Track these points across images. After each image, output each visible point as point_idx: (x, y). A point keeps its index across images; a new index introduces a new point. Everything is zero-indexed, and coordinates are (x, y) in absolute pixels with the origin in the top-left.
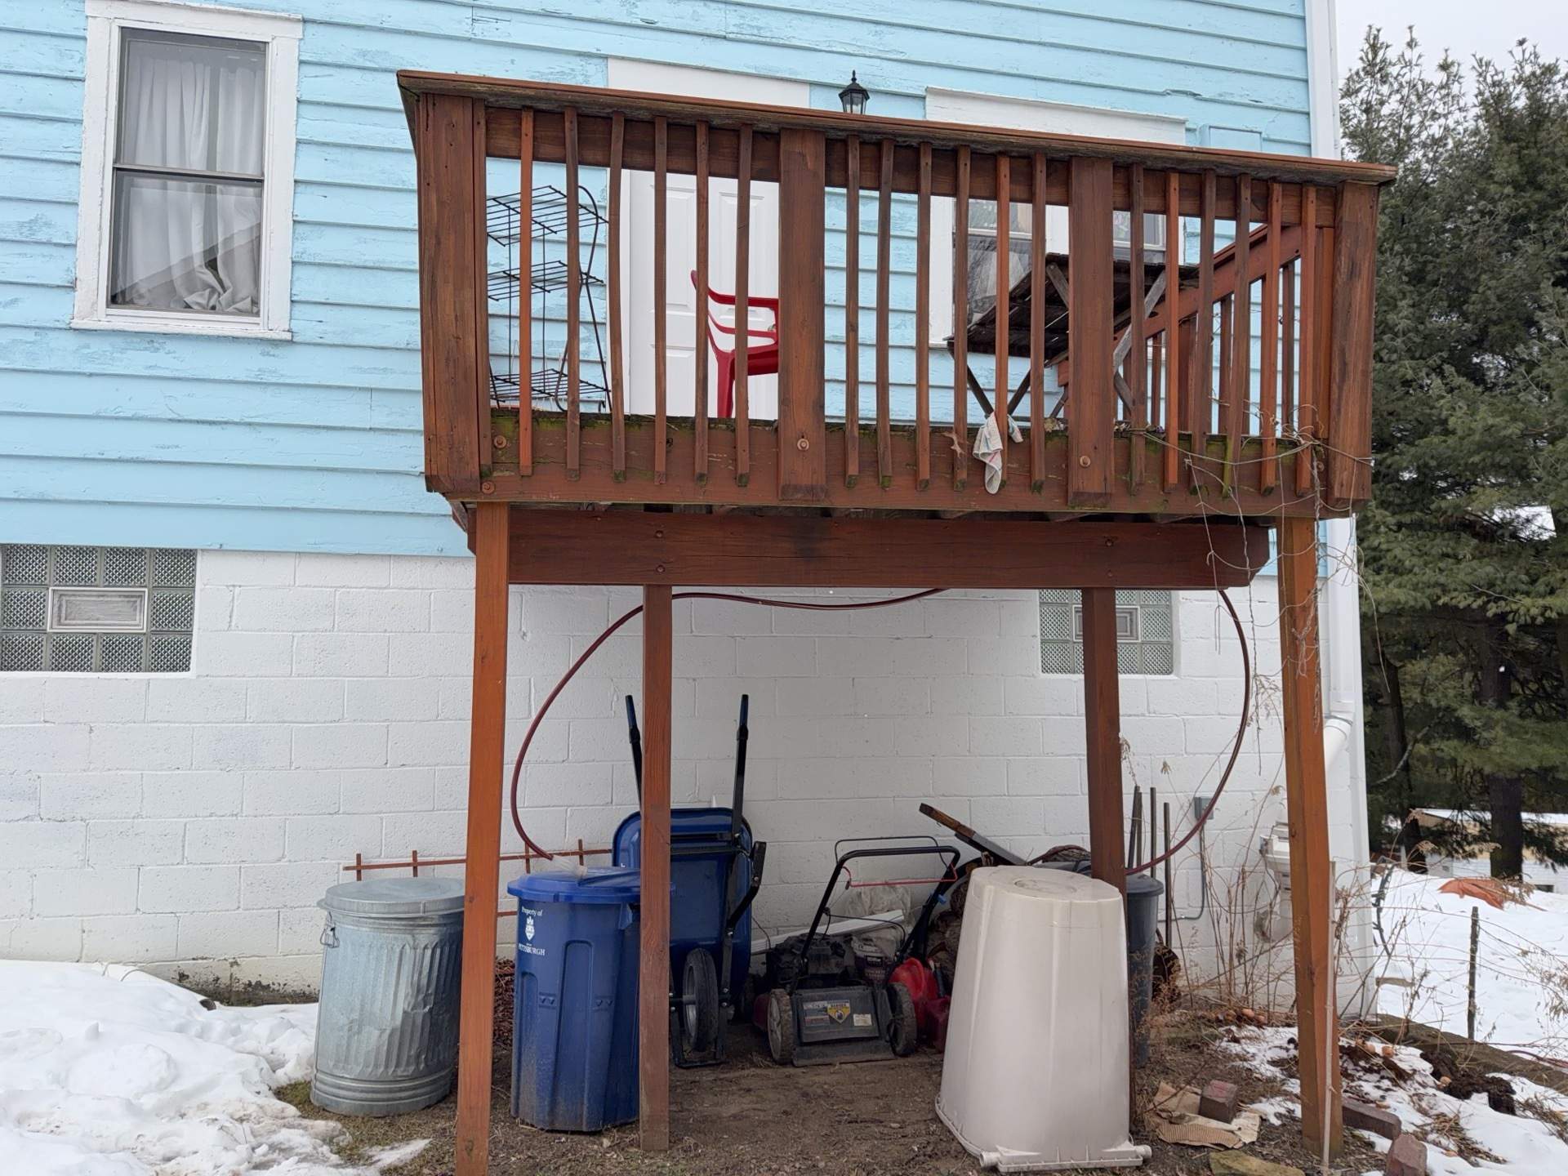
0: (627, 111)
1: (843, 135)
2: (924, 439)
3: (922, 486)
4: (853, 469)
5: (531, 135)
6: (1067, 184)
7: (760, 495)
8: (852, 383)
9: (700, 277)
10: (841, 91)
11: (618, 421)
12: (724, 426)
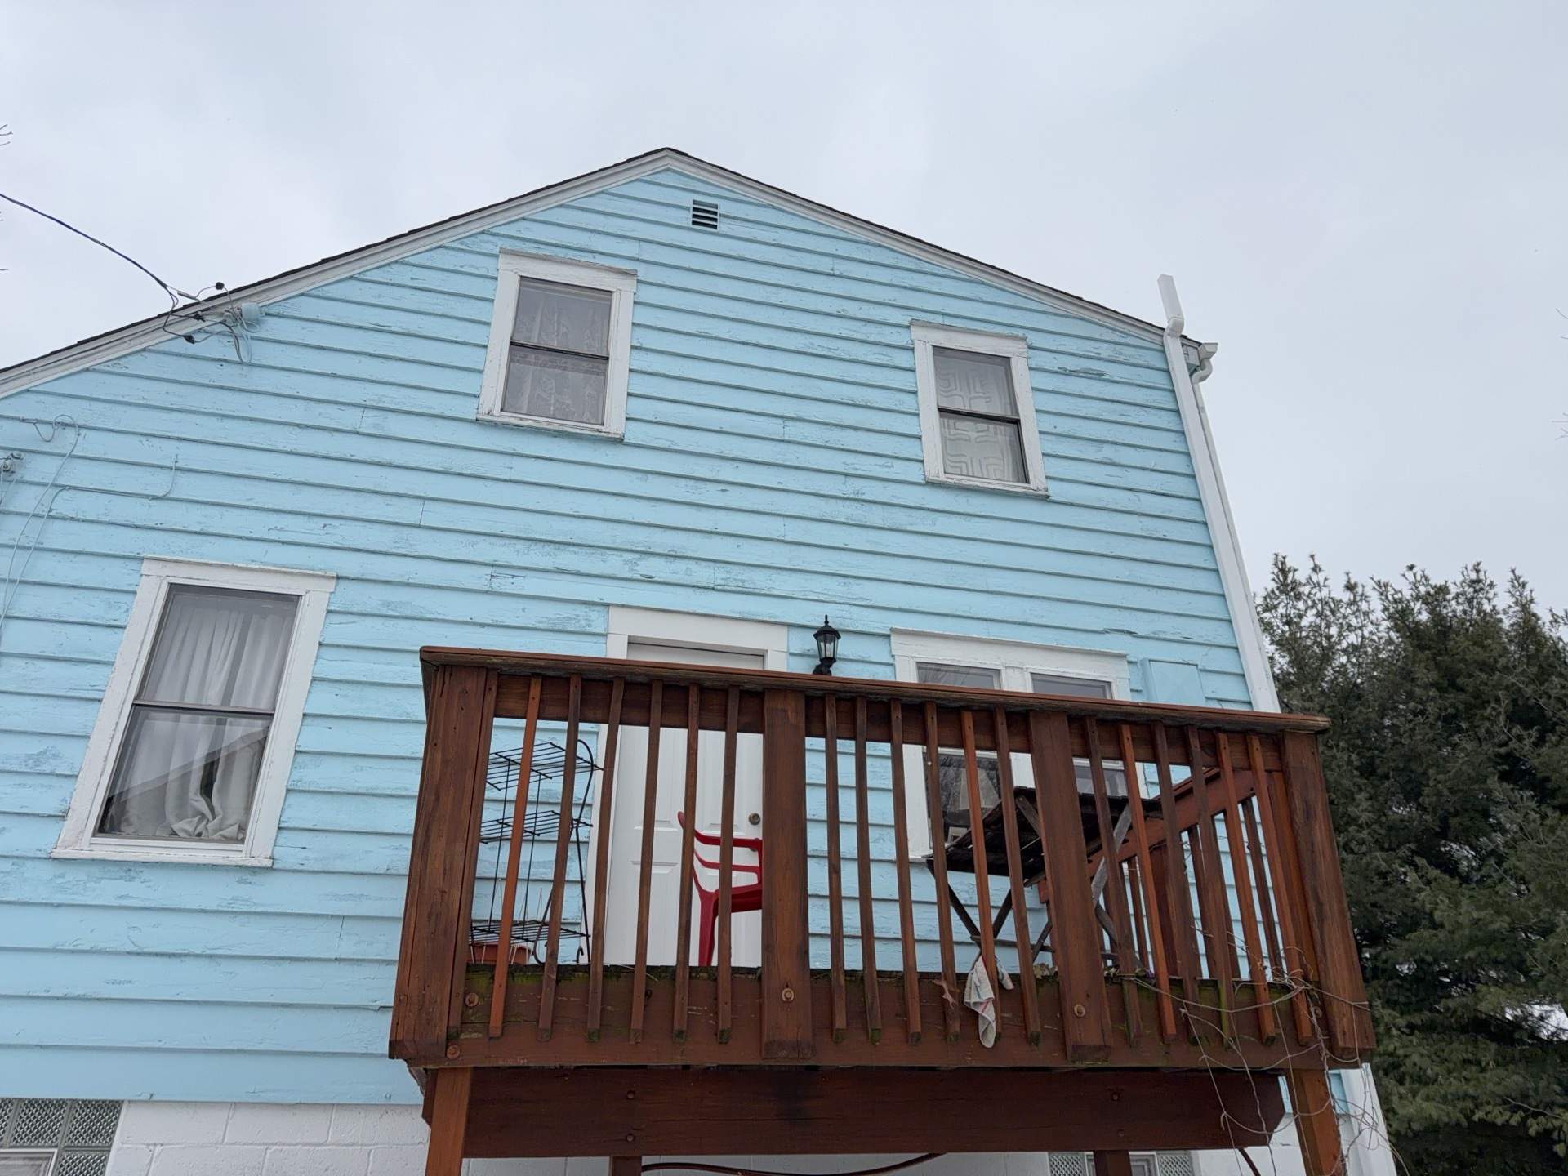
0: (628, 677)
1: (820, 693)
2: (913, 987)
3: (913, 1039)
4: (840, 1022)
5: (537, 699)
6: (1027, 734)
7: (741, 1054)
8: (837, 936)
9: (687, 818)
10: (816, 631)
11: (596, 973)
12: (706, 975)
